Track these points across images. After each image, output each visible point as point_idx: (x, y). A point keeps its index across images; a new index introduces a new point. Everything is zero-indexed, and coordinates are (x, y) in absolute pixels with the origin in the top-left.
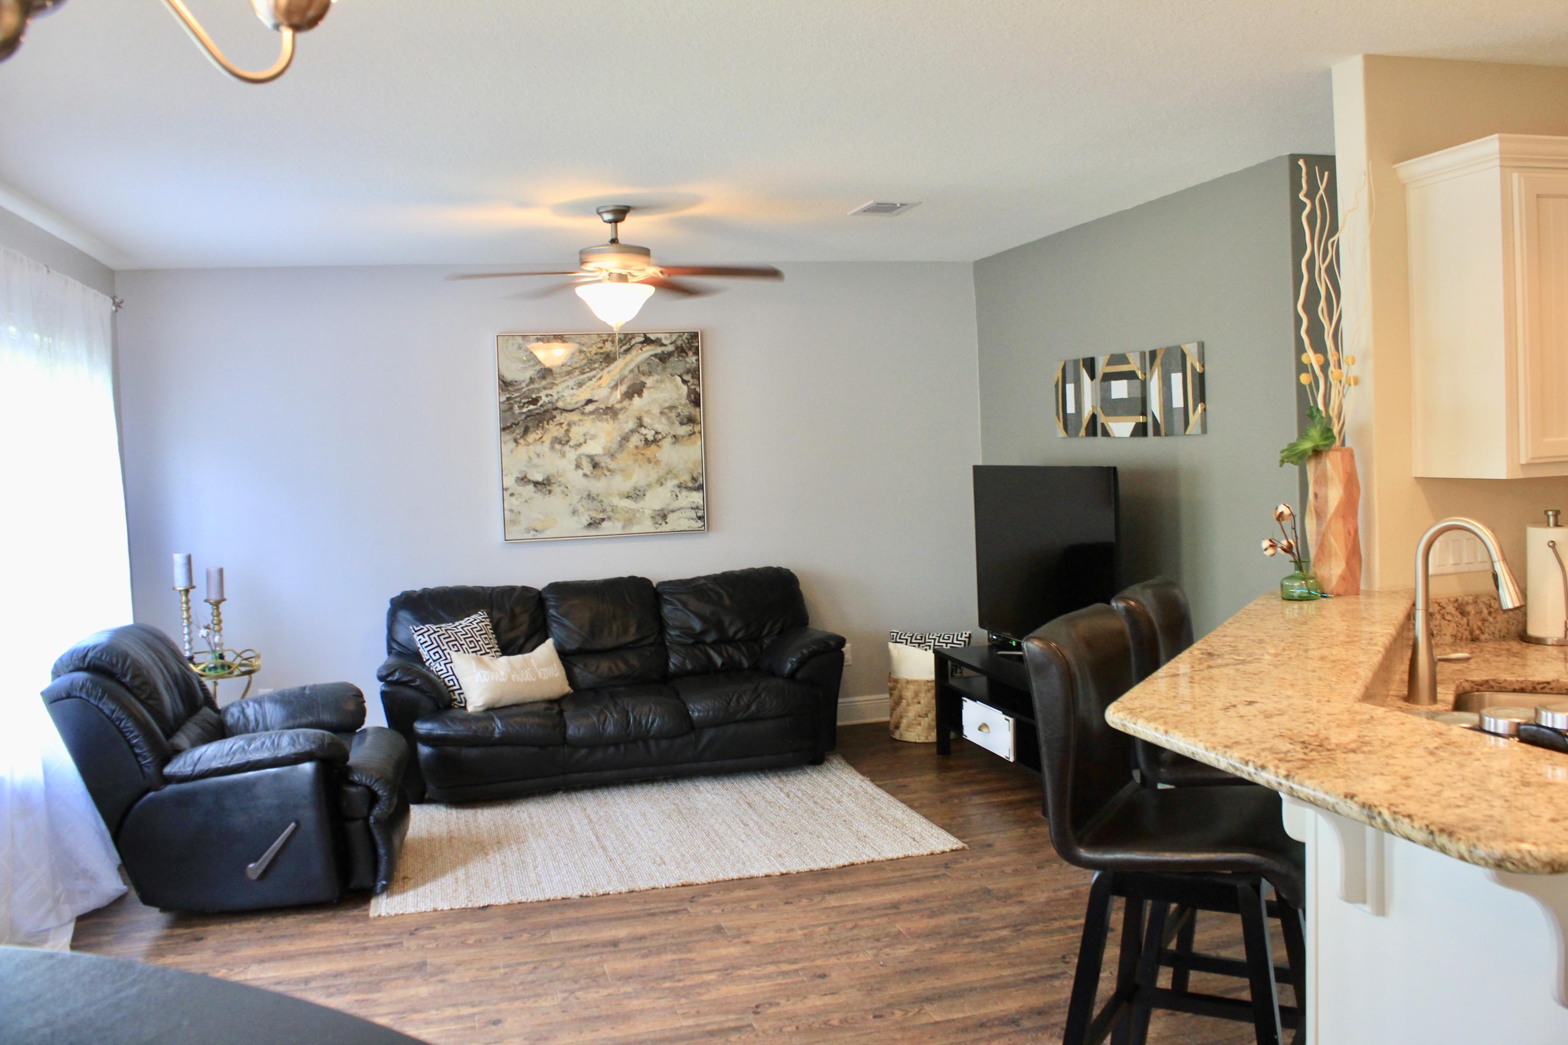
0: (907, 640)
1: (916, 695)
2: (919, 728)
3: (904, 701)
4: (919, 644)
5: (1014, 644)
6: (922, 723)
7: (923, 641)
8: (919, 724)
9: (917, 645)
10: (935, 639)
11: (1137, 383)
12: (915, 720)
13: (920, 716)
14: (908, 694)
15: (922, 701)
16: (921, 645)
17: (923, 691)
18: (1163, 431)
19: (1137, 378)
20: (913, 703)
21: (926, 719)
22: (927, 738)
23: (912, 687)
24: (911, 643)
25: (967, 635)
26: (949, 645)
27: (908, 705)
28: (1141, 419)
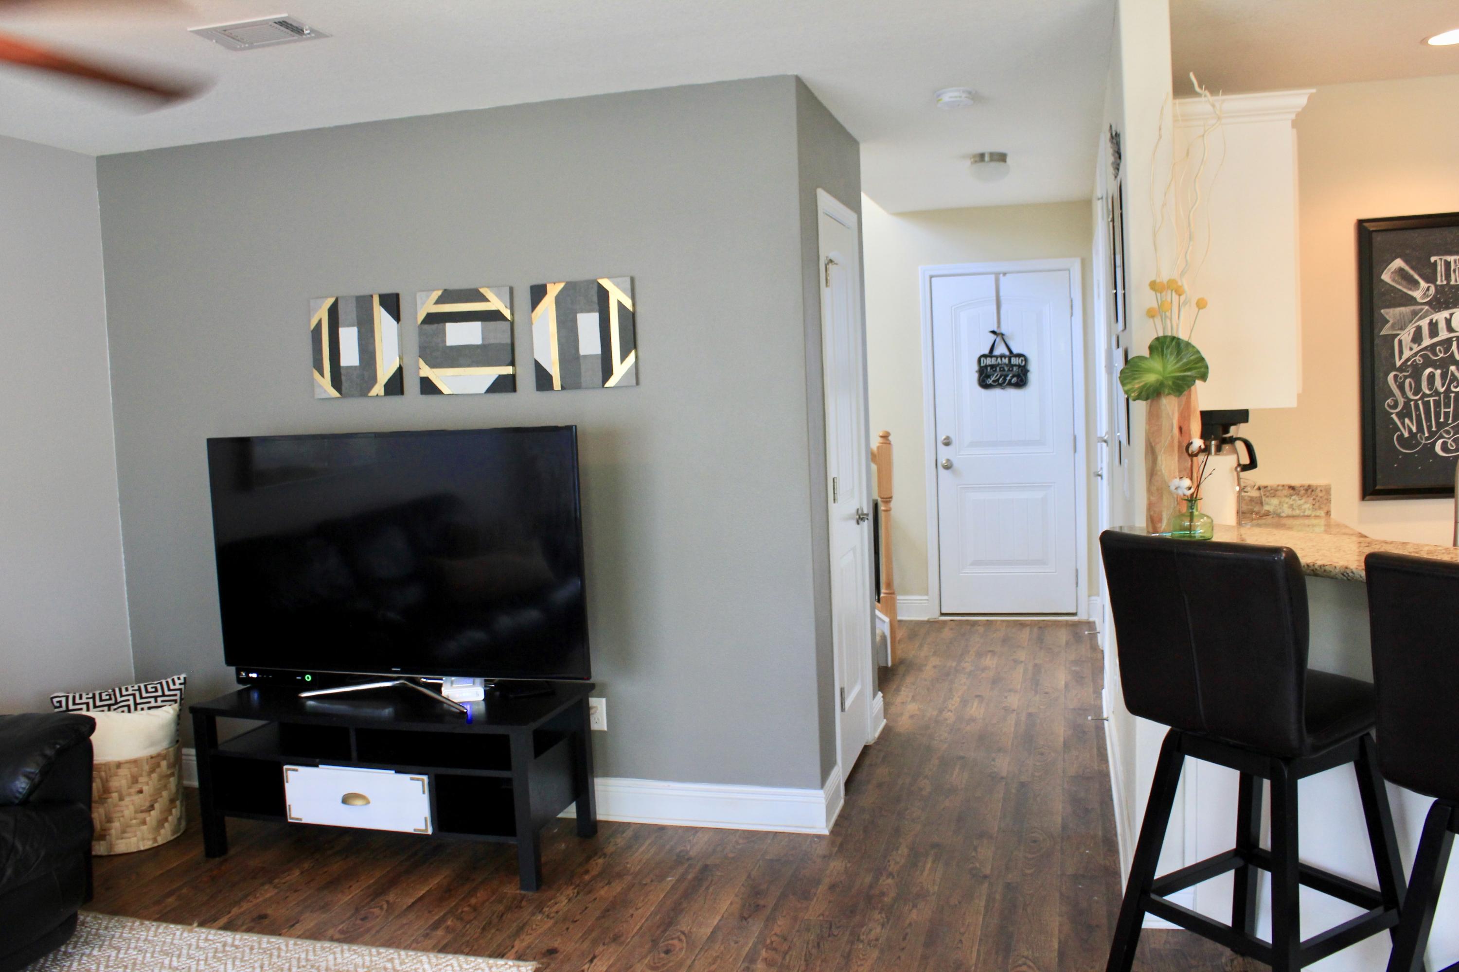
0: (87, 704)
1: (135, 780)
2: (145, 828)
3: (115, 795)
4: (109, 706)
5: (308, 678)
6: (148, 819)
7: (113, 702)
8: (144, 823)
9: (106, 708)
10: (134, 695)
11: (504, 326)
12: (135, 819)
13: (142, 812)
14: (120, 782)
15: (145, 788)
16: (113, 707)
17: (144, 773)
18: (557, 383)
19: (505, 319)
20: (130, 795)
21: (152, 813)
22: (155, 840)
23: (124, 772)
24: (95, 707)
25: (182, 681)
26: (159, 699)
27: (121, 799)
28: (508, 370)
